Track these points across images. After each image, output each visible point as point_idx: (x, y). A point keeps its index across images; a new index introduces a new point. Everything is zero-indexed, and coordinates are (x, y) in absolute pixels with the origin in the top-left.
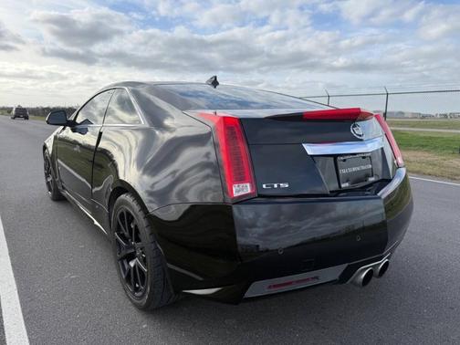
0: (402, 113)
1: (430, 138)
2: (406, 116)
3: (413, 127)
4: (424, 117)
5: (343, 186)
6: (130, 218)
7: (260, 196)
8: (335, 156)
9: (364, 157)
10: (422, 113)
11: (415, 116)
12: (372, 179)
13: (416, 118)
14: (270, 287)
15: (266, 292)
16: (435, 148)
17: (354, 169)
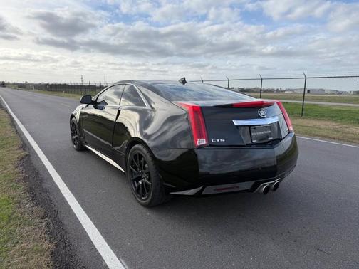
0: (323, 90)
1: (340, 111)
2: (326, 92)
3: (330, 102)
4: (340, 93)
5: (254, 141)
6: (141, 156)
7: (210, 145)
8: (250, 126)
9: (266, 127)
10: (340, 90)
11: (333, 92)
12: (271, 138)
13: (333, 94)
14: (215, 190)
15: (213, 192)
16: (342, 119)
17: (260, 133)
